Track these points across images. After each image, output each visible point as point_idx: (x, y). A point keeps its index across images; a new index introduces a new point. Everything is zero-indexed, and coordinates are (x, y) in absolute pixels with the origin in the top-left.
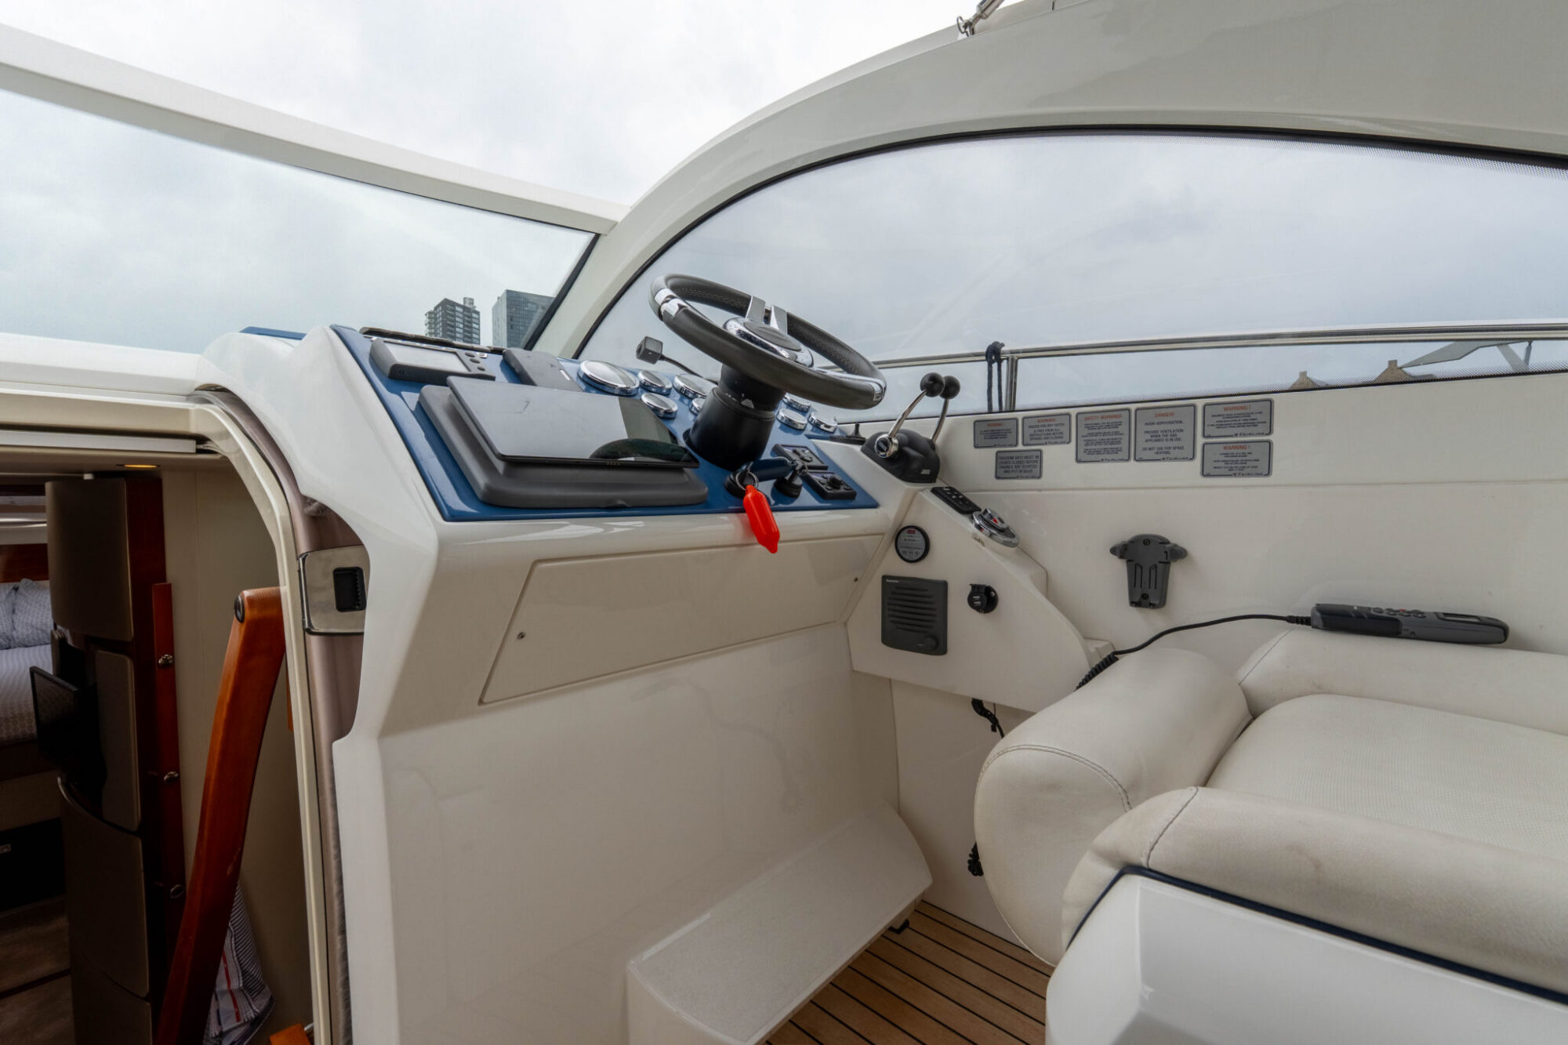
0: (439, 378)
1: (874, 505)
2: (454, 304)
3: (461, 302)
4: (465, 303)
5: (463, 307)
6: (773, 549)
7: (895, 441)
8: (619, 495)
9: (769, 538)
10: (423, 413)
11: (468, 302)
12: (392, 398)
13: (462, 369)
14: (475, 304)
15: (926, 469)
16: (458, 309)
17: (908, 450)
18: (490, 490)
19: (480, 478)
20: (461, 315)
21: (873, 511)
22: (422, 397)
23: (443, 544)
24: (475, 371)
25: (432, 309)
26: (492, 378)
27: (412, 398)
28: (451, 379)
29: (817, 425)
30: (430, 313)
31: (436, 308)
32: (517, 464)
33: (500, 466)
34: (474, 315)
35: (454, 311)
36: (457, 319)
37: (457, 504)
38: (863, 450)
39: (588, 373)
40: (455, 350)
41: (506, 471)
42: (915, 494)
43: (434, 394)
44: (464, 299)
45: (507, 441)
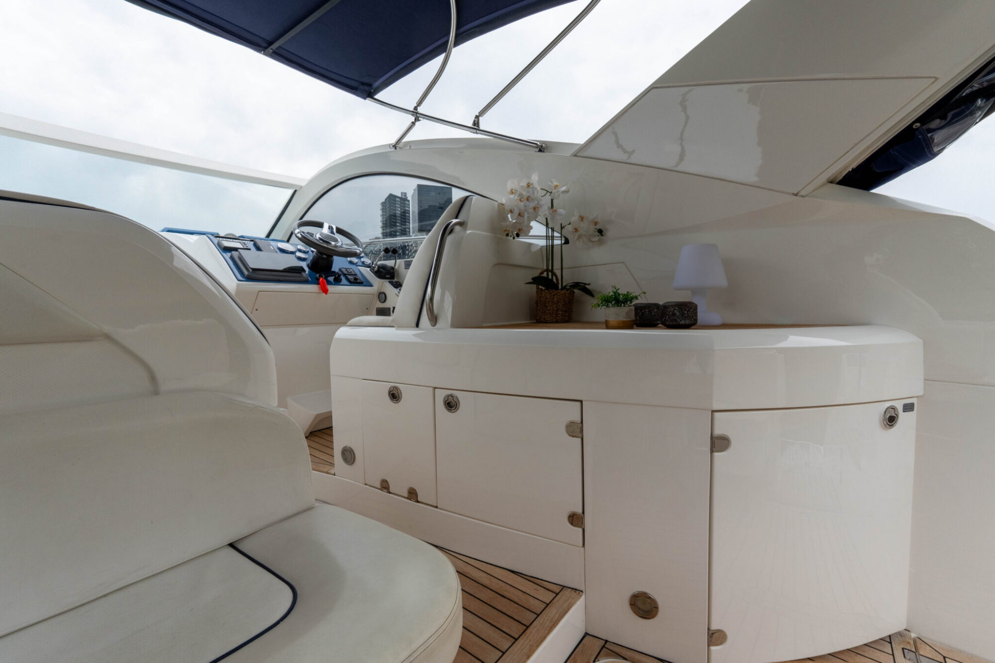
0: (236, 249)
1: (371, 286)
2: (395, 197)
3: (400, 195)
4: (402, 195)
5: (401, 198)
6: (326, 294)
7: (377, 267)
8: (281, 278)
9: (325, 291)
10: (232, 258)
11: (403, 194)
12: (224, 254)
13: (242, 247)
14: (407, 196)
15: (388, 275)
16: (397, 199)
17: (381, 270)
18: (248, 275)
19: (246, 273)
20: (399, 203)
21: (371, 287)
22: (232, 254)
23: (238, 285)
24: (245, 247)
25: (384, 200)
26: (250, 249)
27: (229, 254)
28: (239, 250)
29: (363, 263)
30: (382, 203)
31: (386, 200)
32: (254, 270)
33: (251, 270)
34: (407, 202)
35: (395, 200)
36: (397, 206)
37: (242, 279)
38: (370, 270)
39: (280, 247)
40: (240, 241)
41: (252, 272)
42: (383, 283)
43: (235, 253)
44: (402, 193)
45: (253, 264)
